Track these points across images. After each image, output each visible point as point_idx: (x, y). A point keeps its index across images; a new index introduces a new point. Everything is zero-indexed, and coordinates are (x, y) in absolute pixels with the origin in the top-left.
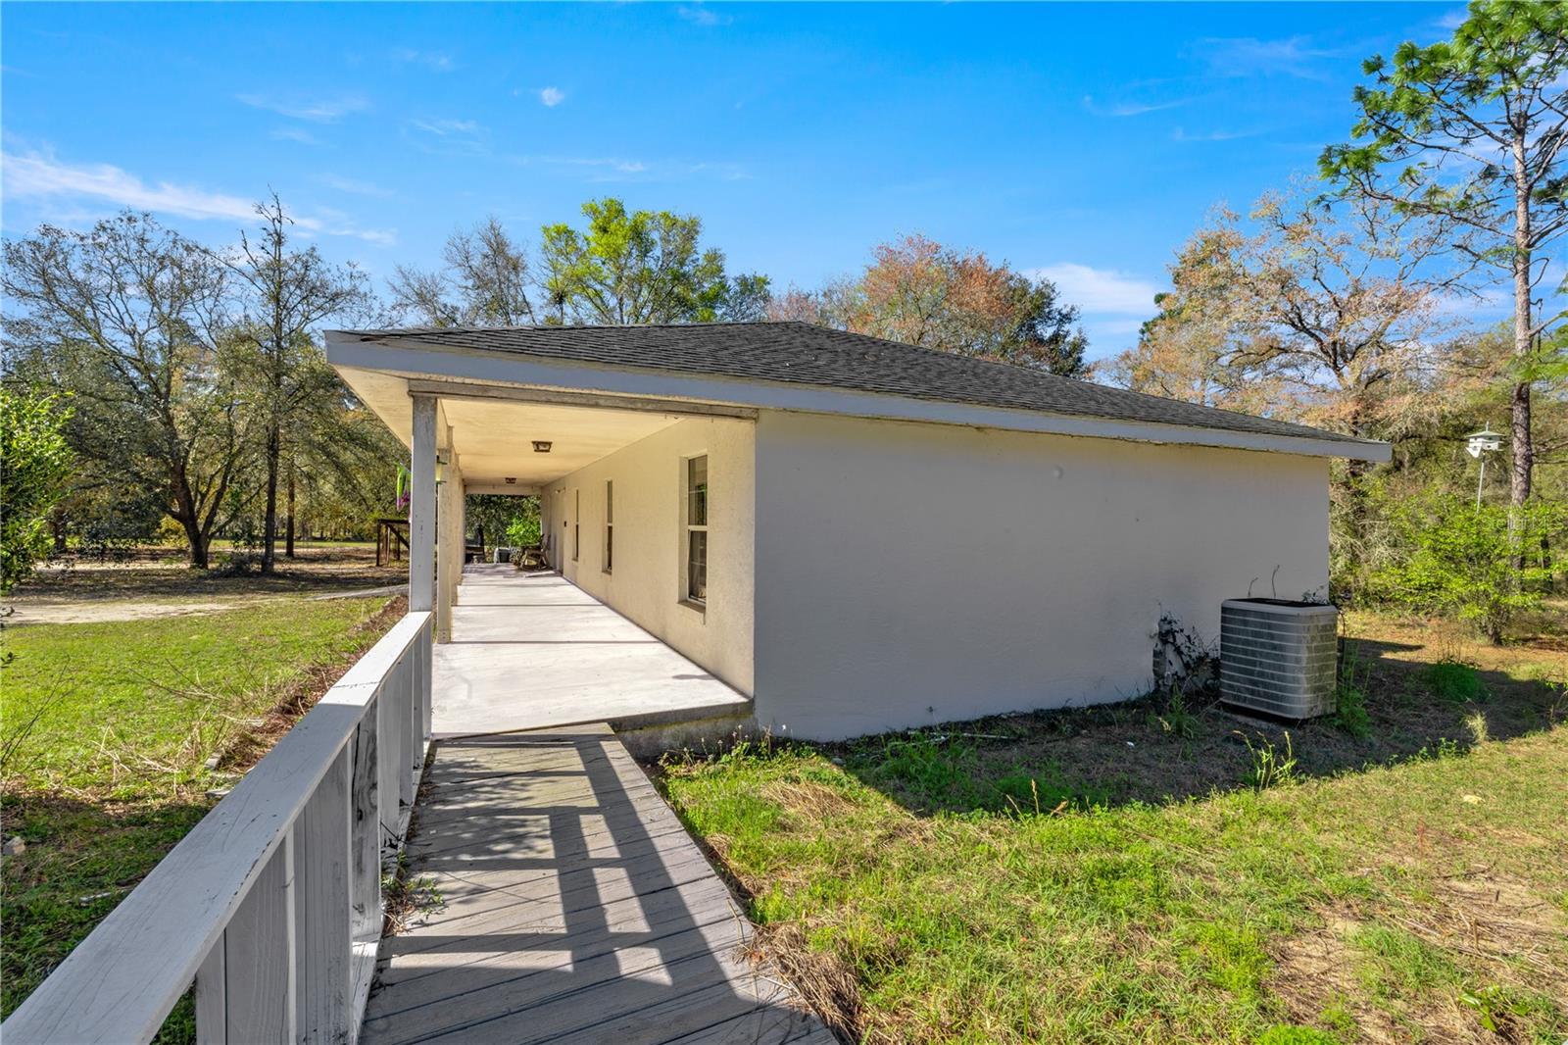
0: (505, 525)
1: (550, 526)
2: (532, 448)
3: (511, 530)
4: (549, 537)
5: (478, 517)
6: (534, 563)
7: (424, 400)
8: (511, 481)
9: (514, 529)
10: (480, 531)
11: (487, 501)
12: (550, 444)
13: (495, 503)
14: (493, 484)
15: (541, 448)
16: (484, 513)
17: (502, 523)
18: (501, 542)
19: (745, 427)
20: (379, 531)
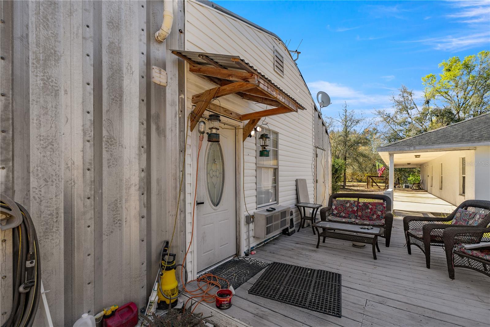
0: (407, 177)
1: (423, 177)
2: (415, 157)
3: (409, 179)
4: (423, 180)
5: (398, 174)
6: (417, 188)
7: (391, 155)
8: (409, 164)
9: (411, 178)
10: (398, 179)
11: (400, 170)
12: (420, 155)
13: (404, 171)
14: (403, 165)
15: (417, 157)
16: (400, 173)
17: (406, 176)
18: (406, 182)
19: (473, 151)
20: (368, 179)
